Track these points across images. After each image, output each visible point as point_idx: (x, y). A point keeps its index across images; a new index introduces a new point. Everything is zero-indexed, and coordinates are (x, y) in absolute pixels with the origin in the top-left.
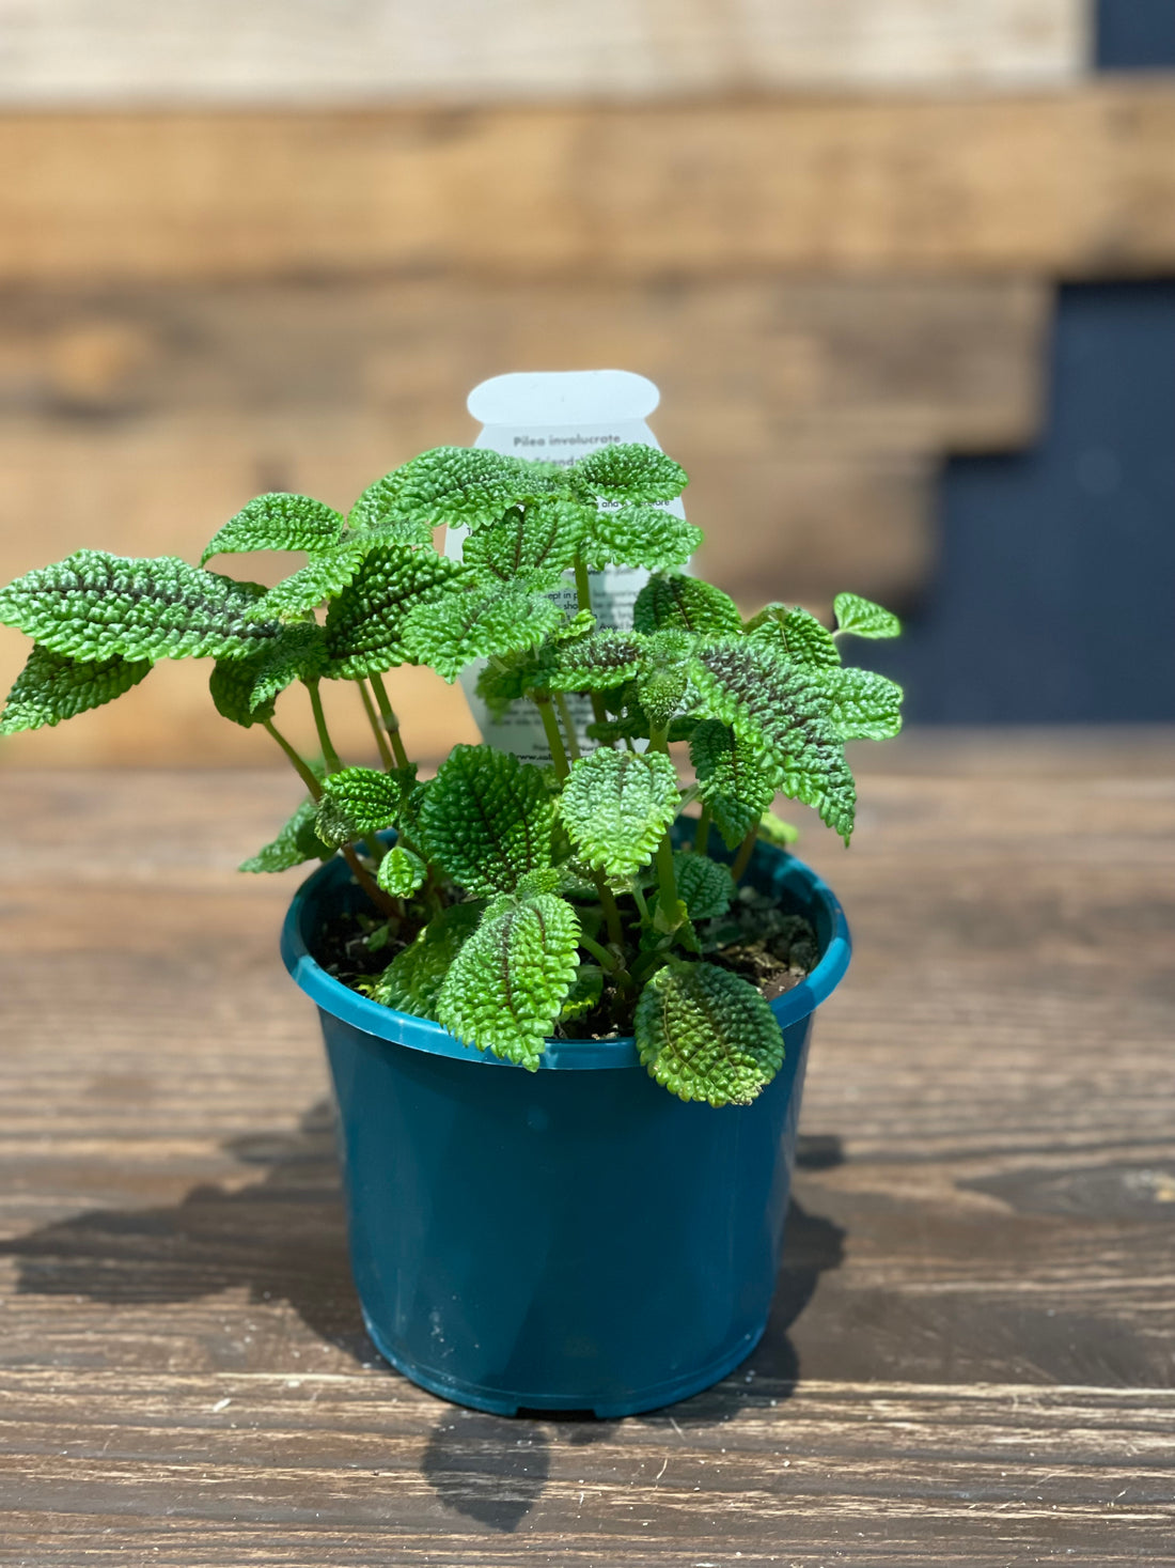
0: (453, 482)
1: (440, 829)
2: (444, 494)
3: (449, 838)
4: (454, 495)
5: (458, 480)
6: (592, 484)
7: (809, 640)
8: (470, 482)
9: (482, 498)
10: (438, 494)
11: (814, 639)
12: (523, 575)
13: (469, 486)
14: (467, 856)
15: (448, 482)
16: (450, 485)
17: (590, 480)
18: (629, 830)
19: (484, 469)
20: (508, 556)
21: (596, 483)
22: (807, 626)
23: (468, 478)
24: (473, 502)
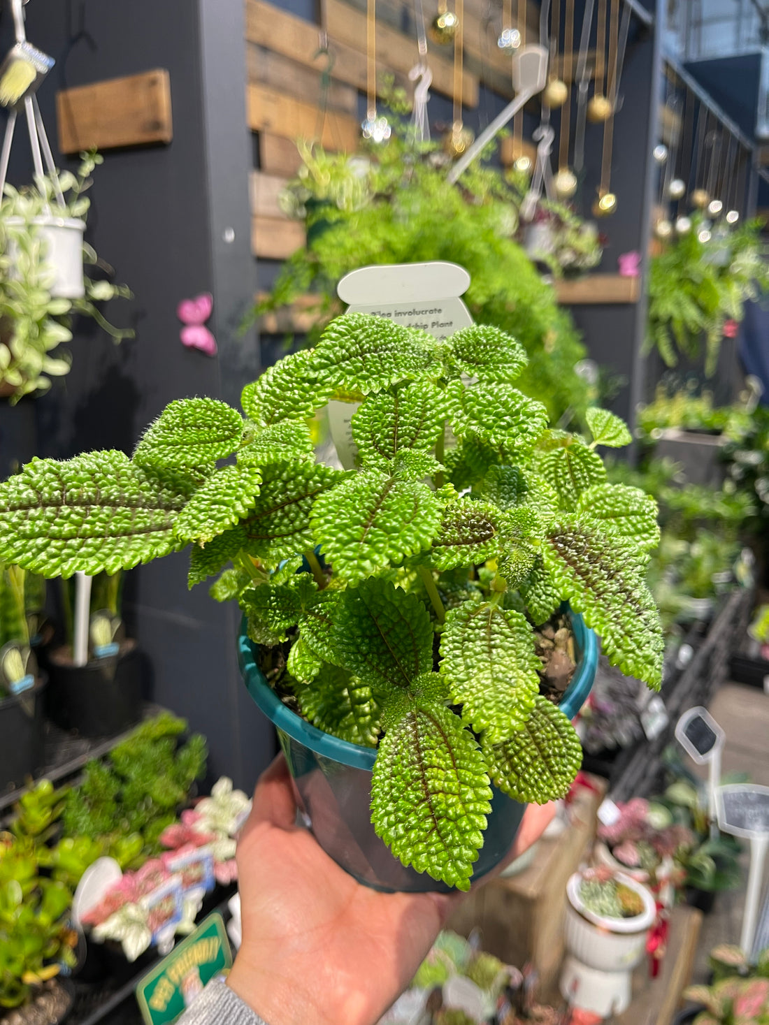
0: (357, 350)
1: (347, 644)
2: (348, 360)
3: (356, 651)
4: (355, 362)
5: (361, 348)
6: (460, 360)
7: (587, 463)
8: (370, 352)
9: (376, 368)
10: (344, 359)
11: (590, 463)
12: (401, 457)
13: (368, 355)
14: (370, 663)
15: (353, 349)
16: (354, 352)
17: (458, 357)
18: (504, 698)
19: (382, 341)
20: (388, 436)
21: (462, 360)
22: (585, 454)
23: (369, 348)
24: (368, 371)
